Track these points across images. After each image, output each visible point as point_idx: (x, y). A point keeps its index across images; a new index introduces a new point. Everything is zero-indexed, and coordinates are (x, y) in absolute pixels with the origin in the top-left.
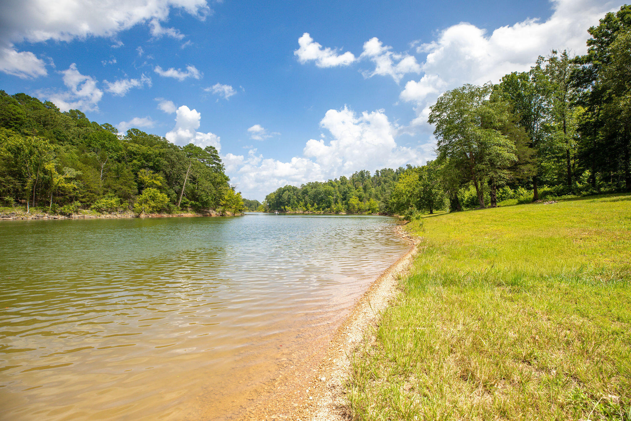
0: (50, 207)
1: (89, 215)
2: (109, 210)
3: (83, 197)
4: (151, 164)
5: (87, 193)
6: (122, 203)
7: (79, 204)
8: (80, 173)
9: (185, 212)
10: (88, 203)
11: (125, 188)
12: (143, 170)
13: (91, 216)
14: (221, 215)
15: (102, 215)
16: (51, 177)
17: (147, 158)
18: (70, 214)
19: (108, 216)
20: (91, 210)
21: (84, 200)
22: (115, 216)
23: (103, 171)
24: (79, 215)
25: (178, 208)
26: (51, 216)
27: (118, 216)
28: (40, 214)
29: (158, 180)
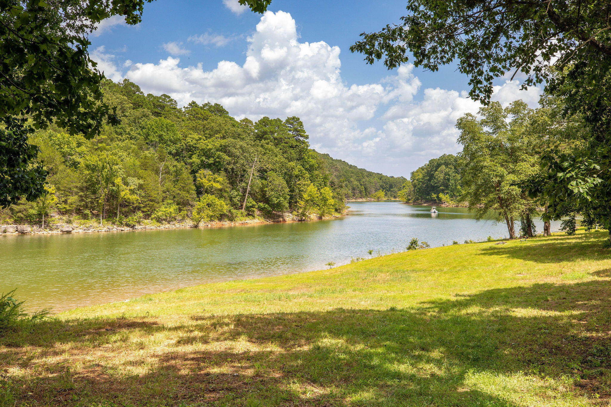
0: (118, 219)
1: (150, 225)
2: (168, 219)
3: (144, 207)
4: (211, 161)
5: (147, 203)
6: (180, 210)
7: (141, 215)
8: (141, 182)
9: (251, 217)
10: (149, 213)
11: (183, 194)
12: (202, 171)
13: (152, 227)
14: (299, 221)
15: (161, 226)
16: (118, 189)
17: (207, 153)
18: (134, 226)
19: (167, 226)
20: (152, 219)
21: (145, 210)
22: (173, 226)
23: (162, 174)
24: (141, 226)
25: (242, 213)
26: (119, 228)
27: (176, 226)
28: (110, 226)
29: (218, 182)
